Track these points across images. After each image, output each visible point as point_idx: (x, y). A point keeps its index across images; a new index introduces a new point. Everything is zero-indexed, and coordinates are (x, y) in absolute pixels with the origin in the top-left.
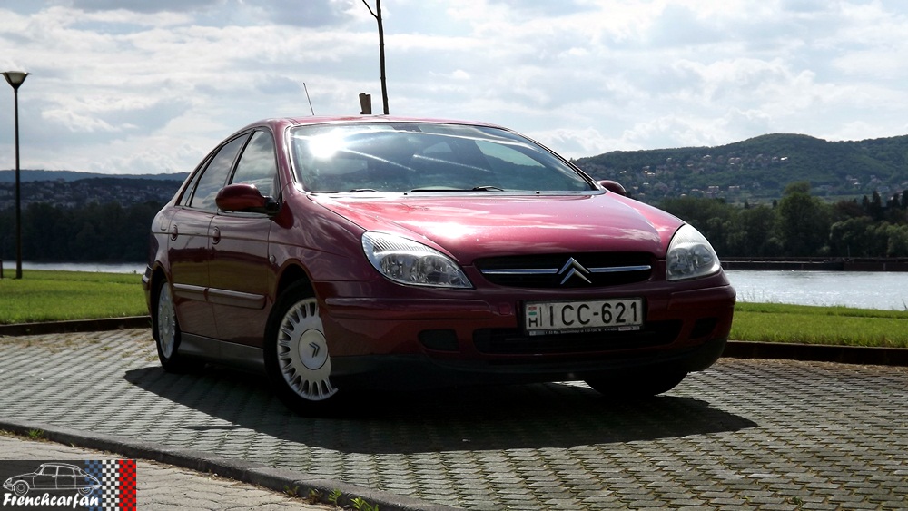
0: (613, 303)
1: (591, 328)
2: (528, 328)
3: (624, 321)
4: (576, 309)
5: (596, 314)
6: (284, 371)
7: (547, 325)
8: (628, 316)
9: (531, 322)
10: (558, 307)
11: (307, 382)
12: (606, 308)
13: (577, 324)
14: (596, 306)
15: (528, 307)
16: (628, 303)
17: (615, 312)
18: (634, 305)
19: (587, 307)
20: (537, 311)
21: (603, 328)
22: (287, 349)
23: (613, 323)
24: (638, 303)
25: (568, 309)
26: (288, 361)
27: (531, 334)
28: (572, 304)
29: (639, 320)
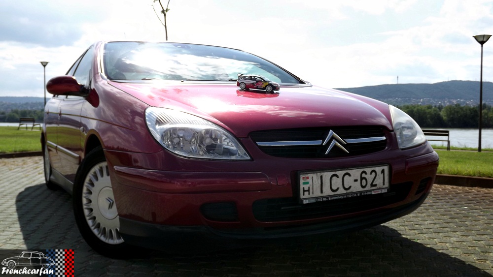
0: (368, 170)
1: (352, 193)
2: (302, 197)
3: (375, 185)
4: (341, 177)
5: (356, 180)
6: (87, 218)
7: (317, 194)
8: (379, 181)
9: (304, 191)
10: (327, 175)
11: (104, 229)
12: (364, 175)
13: (342, 191)
14: (356, 173)
15: (302, 176)
16: (378, 169)
17: (370, 177)
18: (383, 171)
19: (349, 175)
20: (310, 180)
21: (361, 192)
22: (90, 201)
23: (368, 188)
24: (386, 168)
25: (334, 178)
26: (91, 210)
27: (305, 202)
28: (338, 173)
29: (387, 185)
